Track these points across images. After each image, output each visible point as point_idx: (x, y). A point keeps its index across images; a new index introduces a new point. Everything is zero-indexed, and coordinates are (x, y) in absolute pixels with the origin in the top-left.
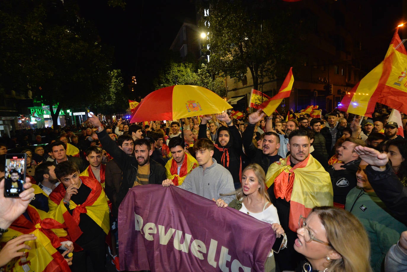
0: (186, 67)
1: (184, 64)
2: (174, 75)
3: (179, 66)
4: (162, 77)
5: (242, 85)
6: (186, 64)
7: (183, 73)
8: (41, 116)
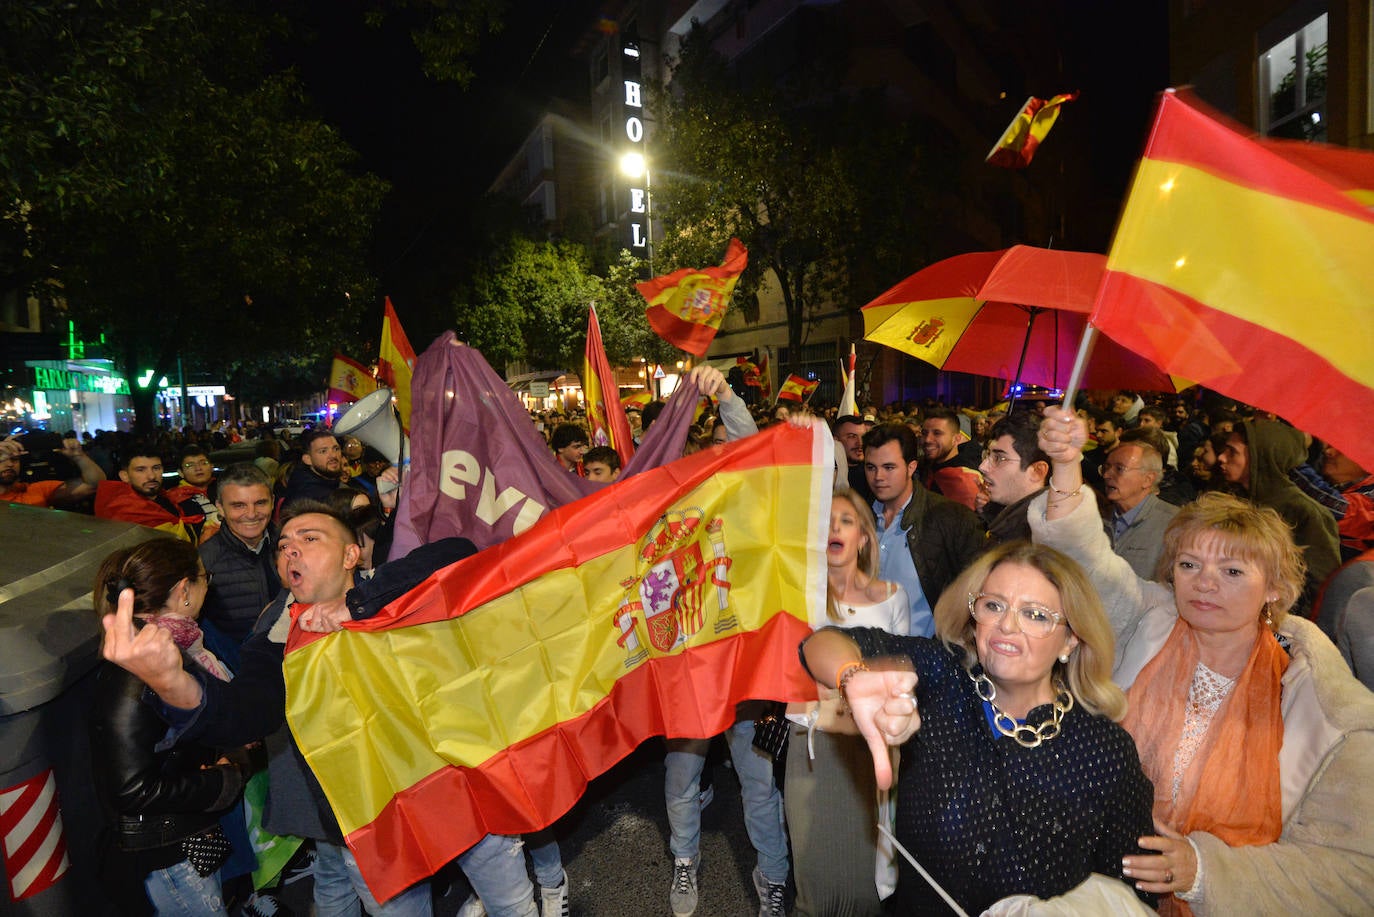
0: (561, 255)
1: (556, 245)
2: (521, 277)
3: (540, 250)
4: (481, 281)
5: (743, 321)
6: (562, 247)
7: (552, 274)
8: (62, 393)
